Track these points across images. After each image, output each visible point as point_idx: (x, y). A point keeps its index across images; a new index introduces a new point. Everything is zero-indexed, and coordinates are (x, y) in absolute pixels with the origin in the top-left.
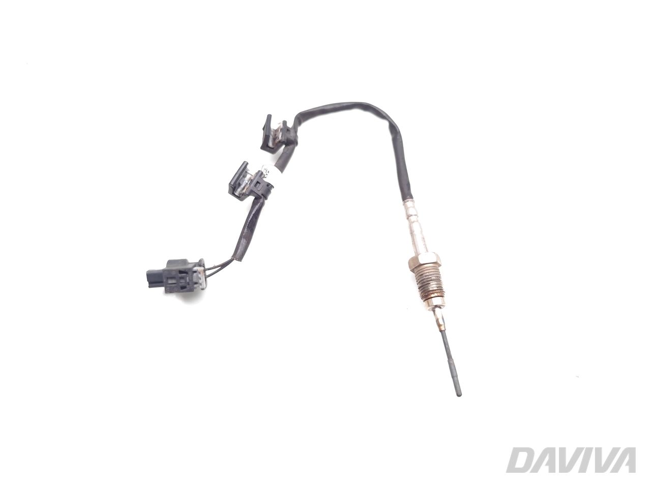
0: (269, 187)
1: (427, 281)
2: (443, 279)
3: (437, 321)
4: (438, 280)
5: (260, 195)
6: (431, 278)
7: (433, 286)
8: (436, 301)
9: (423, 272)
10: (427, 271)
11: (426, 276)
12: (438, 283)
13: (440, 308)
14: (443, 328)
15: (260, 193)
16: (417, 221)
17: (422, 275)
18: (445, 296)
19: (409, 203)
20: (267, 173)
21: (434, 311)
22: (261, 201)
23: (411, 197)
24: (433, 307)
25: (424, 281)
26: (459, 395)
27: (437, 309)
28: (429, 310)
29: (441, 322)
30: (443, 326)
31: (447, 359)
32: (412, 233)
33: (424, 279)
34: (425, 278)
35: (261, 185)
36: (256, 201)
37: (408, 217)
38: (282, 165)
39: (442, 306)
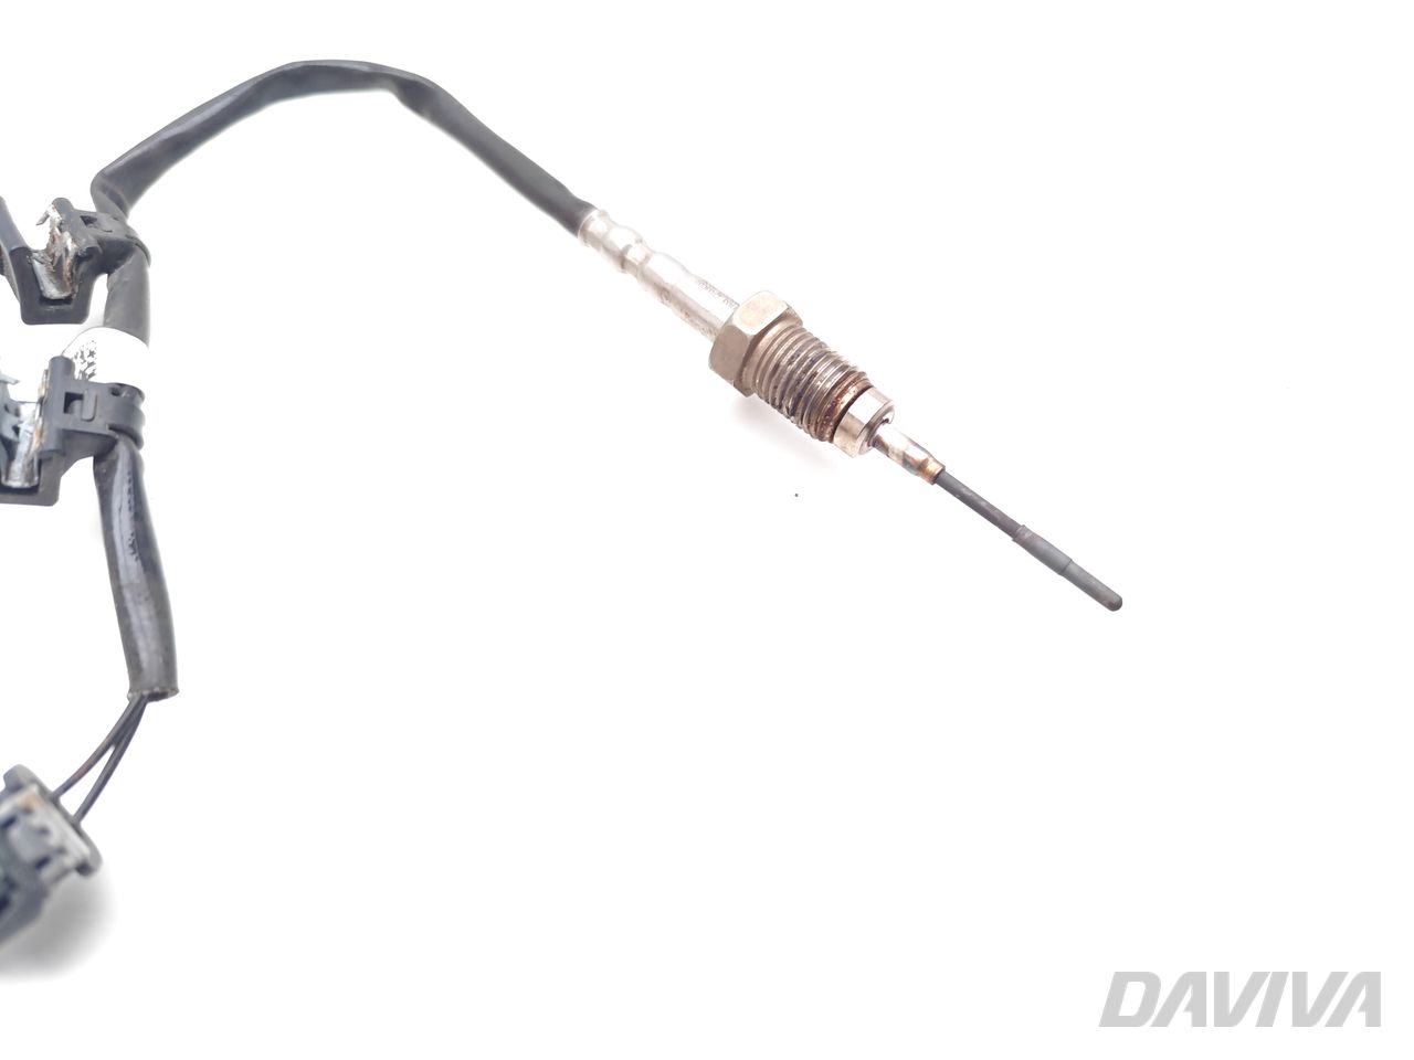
0: (126, 398)
1: (805, 372)
2: (834, 345)
3: (906, 462)
4: (825, 354)
5: (107, 432)
6: (806, 358)
7: (826, 378)
8: (863, 410)
9: (774, 361)
10: (780, 352)
11: (790, 363)
12: (830, 361)
13: (887, 421)
14: (933, 468)
15: (100, 426)
16: (654, 252)
17: (777, 366)
18: (872, 382)
19: (595, 223)
20: (90, 360)
21: (877, 443)
22: (122, 450)
23: (586, 207)
24: (865, 434)
25: (795, 377)
26: (1114, 604)
27: (882, 431)
28: (861, 452)
29: (918, 456)
30: (931, 460)
31: (1010, 538)
32: (664, 292)
33: (793, 372)
34: (790, 368)
35: (89, 403)
36: (104, 466)
37: (622, 261)
38: (132, 316)
39: (886, 412)
